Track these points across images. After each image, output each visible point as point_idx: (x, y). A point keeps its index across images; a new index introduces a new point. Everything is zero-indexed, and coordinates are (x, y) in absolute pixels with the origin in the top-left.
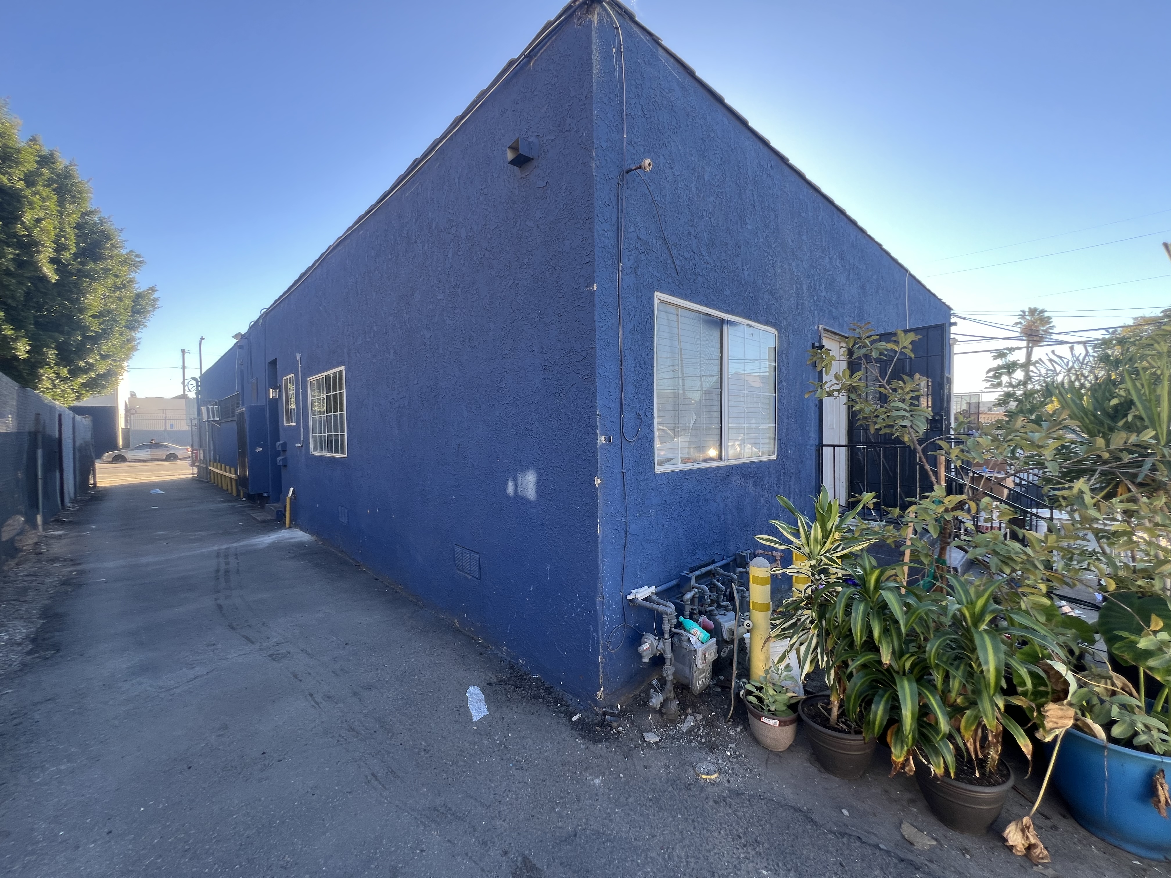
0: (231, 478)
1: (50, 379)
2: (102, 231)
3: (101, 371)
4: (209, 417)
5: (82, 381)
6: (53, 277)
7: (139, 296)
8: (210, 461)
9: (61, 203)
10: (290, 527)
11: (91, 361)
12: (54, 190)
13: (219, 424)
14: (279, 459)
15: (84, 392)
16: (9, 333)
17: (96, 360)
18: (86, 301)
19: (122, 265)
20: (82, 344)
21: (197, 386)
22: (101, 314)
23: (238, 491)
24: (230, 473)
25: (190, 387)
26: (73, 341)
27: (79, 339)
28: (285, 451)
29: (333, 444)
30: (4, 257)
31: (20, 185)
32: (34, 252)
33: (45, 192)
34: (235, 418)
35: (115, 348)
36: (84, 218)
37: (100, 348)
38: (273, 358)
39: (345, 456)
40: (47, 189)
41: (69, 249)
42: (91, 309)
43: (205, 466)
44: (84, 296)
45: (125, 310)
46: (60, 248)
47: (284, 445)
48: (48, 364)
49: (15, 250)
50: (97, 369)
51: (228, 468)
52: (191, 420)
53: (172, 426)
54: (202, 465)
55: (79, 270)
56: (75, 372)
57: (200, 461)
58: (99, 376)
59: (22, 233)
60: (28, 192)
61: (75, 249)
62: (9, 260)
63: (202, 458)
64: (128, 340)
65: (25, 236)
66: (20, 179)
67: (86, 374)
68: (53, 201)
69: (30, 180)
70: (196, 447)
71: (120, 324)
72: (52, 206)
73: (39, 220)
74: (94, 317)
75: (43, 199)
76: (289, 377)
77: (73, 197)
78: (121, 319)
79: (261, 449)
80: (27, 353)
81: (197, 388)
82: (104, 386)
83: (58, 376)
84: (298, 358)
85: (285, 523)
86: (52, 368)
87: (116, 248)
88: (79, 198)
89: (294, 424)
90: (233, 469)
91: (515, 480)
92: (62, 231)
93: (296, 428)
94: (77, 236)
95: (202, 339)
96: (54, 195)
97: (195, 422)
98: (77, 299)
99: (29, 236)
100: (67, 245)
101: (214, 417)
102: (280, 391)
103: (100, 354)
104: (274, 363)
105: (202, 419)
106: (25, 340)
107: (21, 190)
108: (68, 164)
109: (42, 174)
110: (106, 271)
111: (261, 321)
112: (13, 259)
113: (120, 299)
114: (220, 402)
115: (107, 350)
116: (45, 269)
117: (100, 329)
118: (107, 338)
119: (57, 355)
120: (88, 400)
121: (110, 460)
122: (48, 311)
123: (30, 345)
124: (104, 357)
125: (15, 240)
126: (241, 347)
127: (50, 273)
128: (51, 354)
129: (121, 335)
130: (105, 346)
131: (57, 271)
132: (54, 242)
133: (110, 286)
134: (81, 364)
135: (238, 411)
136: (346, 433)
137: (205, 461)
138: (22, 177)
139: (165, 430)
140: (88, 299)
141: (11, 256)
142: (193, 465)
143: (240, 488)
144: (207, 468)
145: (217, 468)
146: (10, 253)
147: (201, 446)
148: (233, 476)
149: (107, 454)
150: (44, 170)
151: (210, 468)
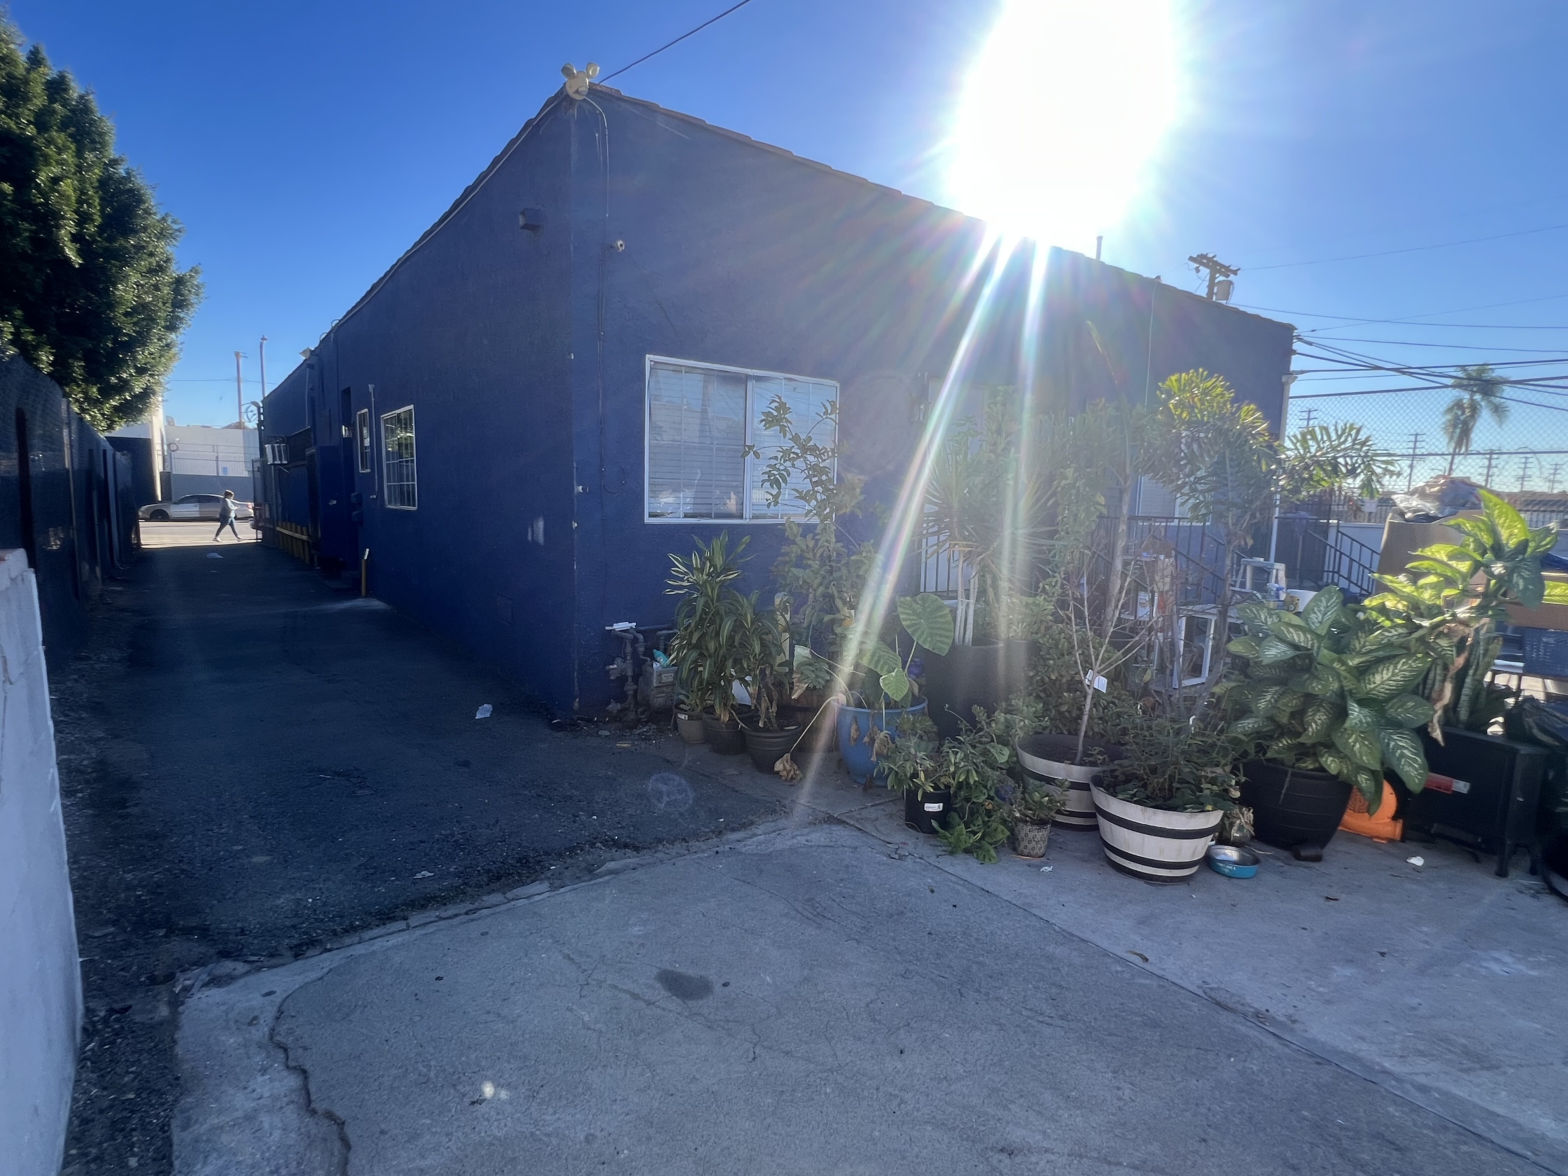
0: (302, 540)
1: (77, 400)
2: (131, 191)
3: (137, 390)
4: (274, 459)
5: (114, 403)
6: (77, 260)
7: (179, 282)
8: (277, 521)
9: (79, 154)
10: (366, 597)
11: (125, 376)
12: (70, 136)
13: (287, 469)
14: (355, 513)
15: (116, 419)
16: (29, 338)
17: (131, 375)
18: (117, 293)
19: (158, 238)
20: (113, 352)
21: (260, 414)
22: (135, 310)
23: (312, 557)
24: (302, 534)
25: (250, 414)
26: (102, 348)
27: (110, 345)
28: (360, 504)
29: (405, 496)
30: (20, 235)
31: (30, 131)
32: (53, 226)
33: (60, 138)
34: (306, 462)
35: (153, 358)
36: (108, 171)
37: (135, 359)
38: (346, 386)
39: (415, 508)
40: (63, 135)
41: (93, 221)
42: (122, 304)
43: (271, 526)
44: (114, 285)
45: (164, 304)
46: (83, 219)
47: (359, 496)
48: (74, 380)
49: (31, 225)
50: (132, 390)
51: (299, 527)
52: (253, 461)
53: (225, 470)
54: (268, 526)
55: (106, 249)
56: (107, 392)
57: (266, 520)
58: (136, 397)
59: (38, 200)
60: (40, 142)
61: (100, 220)
62: (24, 240)
63: (268, 516)
64: (167, 345)
65: (41, 204)
66: (30, 122)
67: (120, 395)
68: (70, 151)
69: (41, 122)
70: (260, 500)
71: (158, 324)
72: (71, 160)
73: (55, 180)
74: (126, 314)
75: (60, 151)
76: (363, 411)
77: (93, 142)
78: (160, 317)
79: (335, 502)
80: (50, 365)
81: (259, 417)
82: (141, 412)
83: (87, 398)
84: (371, 390)
85: (360, 592)
86: (79, 386)
87: (150, 214)
88: (100, 143)
89: (369, 471)
90: (304, 529)
91: (532, 527)
92: (83, 193)
93: (370, 476)
94: (101, 199)
95: (263, 339)
96: (72, 143)
97: (258, 465)
98: (107, 290)
99: (46, 204)
100: (91, 214)
101: (281, 460)
102: (354, 429)
103: (136, 367)
104: (347, 392)
105: (267, 461)
106: (47, 348)
107: (31, 138)
108: (83, 93)
109: (54, 112)
110: (139, 248)
111: (332, 335)
112: (30, 237)
113: (156, 287)
114: (288, 438)
115: (143, 361)
116: (67, 250)
117: (134, 331)
118: (144, 344)
119: (84, 367)
120: (121, 430)
121: (148, 516)
122: (71, 306)
123: (52, 354)
124: (141, 371)
125: (30, 211)
126: (311, 366)
127: (70, 252)
128: (78, 367)
129: (160, 339)
130: (142, 356)
131: (80, 253)
132: (76, 212)
133: (145, 270)
134: (113, 380)
135: (308, 452)
136: (416, 483)
137: (271, 520)
138: (32, 119)
139: (218, 477)
140: (118, 290)
141: (27, 234)
142: (256, 527)
143: (313, 552)
144: (274, 529)
145: (286, 529)
146: (26, 230)
147: (266, 500)
148: (305, 537)
149: (144, 508)
150: (57, 106)
151: (278, 529)
